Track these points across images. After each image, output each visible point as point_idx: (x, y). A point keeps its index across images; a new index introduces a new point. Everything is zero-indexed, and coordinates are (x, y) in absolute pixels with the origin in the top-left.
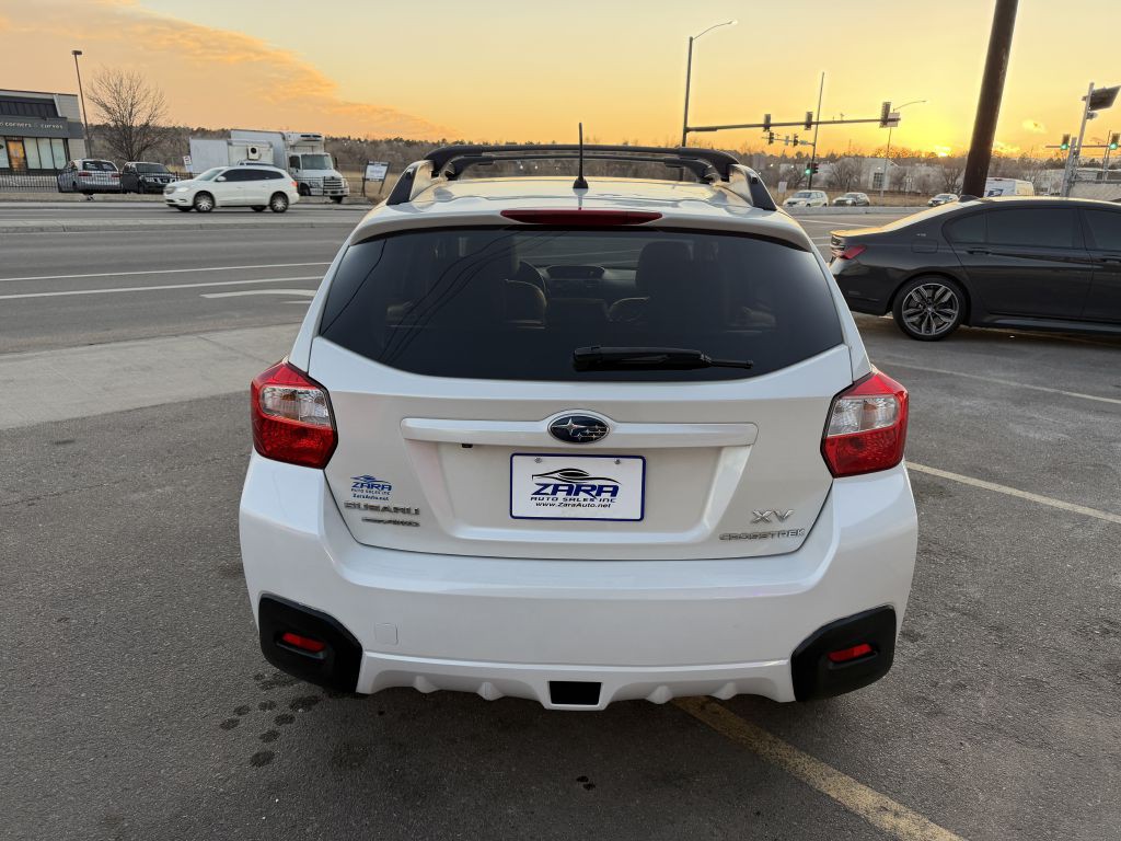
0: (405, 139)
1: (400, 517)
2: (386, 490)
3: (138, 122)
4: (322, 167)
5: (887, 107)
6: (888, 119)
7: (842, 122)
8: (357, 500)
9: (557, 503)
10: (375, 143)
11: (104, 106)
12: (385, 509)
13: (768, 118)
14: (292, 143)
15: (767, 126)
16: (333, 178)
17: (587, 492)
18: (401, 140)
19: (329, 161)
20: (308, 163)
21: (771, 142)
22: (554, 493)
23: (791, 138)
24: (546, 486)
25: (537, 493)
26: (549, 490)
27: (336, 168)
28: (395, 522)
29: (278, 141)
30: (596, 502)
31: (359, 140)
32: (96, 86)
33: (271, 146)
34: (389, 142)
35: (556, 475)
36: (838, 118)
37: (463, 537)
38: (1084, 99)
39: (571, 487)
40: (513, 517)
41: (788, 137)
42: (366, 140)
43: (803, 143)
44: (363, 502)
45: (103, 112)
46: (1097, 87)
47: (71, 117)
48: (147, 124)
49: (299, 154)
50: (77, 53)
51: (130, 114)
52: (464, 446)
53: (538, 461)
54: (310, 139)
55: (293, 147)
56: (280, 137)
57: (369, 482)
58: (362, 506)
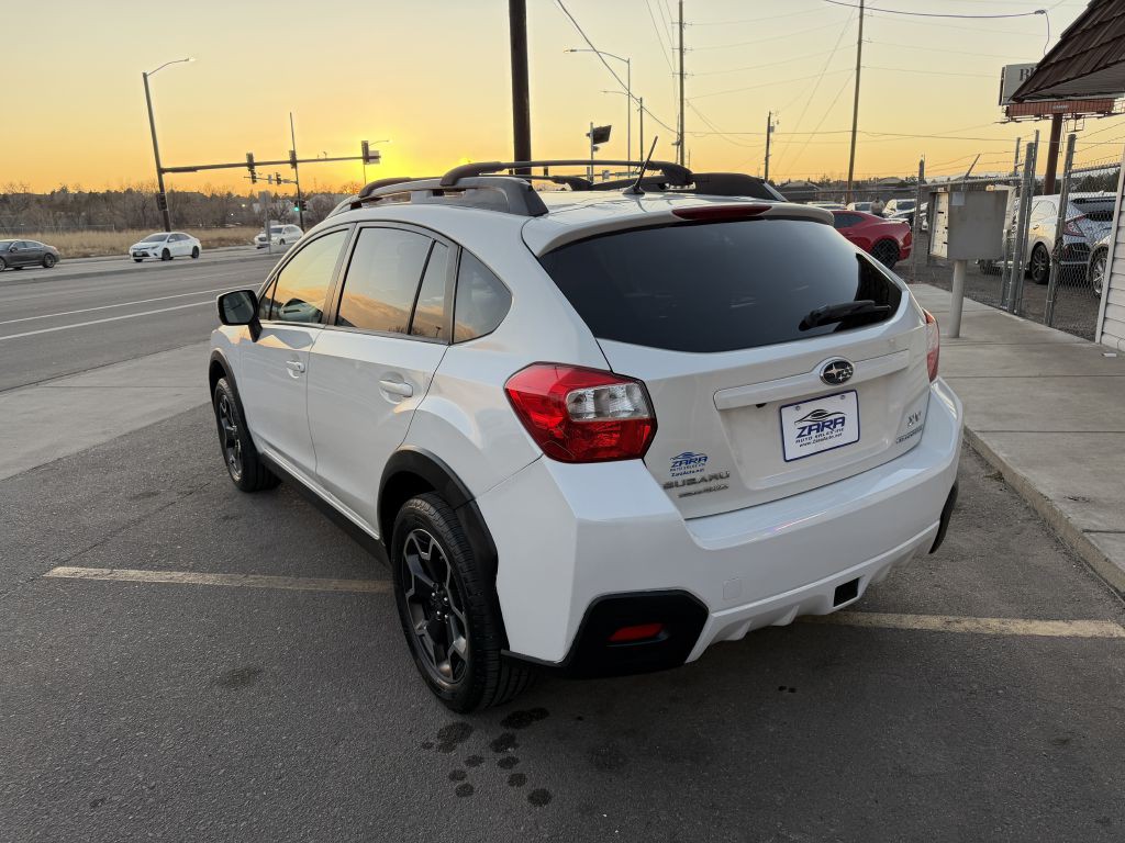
1: (714, 483)
2: (703, 462)
5: (365, 146)
6: (369, 157)
7: (326, 160)
8: (673, 479)
9: (812, 441)
12: (703, 480)
13: (250, 157)
15: (251, 165)
17: (828, 426)
21: (254, 182)
22: (809, 433)
23: (274, 177)
24: (804, 428)
25: (800, 436)
26: (806, 432)
28: (709, 490)
30: (834, 434)
35: (808, 418)
36: (323, 157)
37: (757, 488)
38: (588, 135)
39: (818, 425)
40: (787, 461)
41: (270, 177)
43: (286, 181)
44: (680, 479)
46: (596, 126)
52: (759, 406)
53: (797, 409)
57: (688, 458)
58: (680, 483)
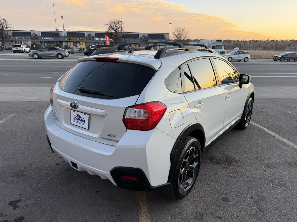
0: (255, 40)
2: (56, 113)
3: (182, 39)
4: (221, 48)
9: (76, 122)
10: (246, 42)
11: (176, 36)
14: (214, 42)
16: (223, 51)
17: (80, 120)
18: (254, 40)
19: (223, 47)
20: (217, 48)
24: (75, 118)
26: (75, 119)
27: (224, 49)
29: (210, 42)
30: (82, 123)
31: (241, 41)
32: (175, 31)
33: (208, 43)
34: (250, 41)
35: (76, 116)
39: (78, 119)
40: (71, 123)
42: (243, 41)
45: (175, 37)
47: (167, 38)
48: (184, 39)
49: (215, 45)
50: (170, 24)
51: (181, 37)
53: (74, 112)
54: (219, 41)
55: (214, 43)
56: (211, 41)
57: (55, 111)
